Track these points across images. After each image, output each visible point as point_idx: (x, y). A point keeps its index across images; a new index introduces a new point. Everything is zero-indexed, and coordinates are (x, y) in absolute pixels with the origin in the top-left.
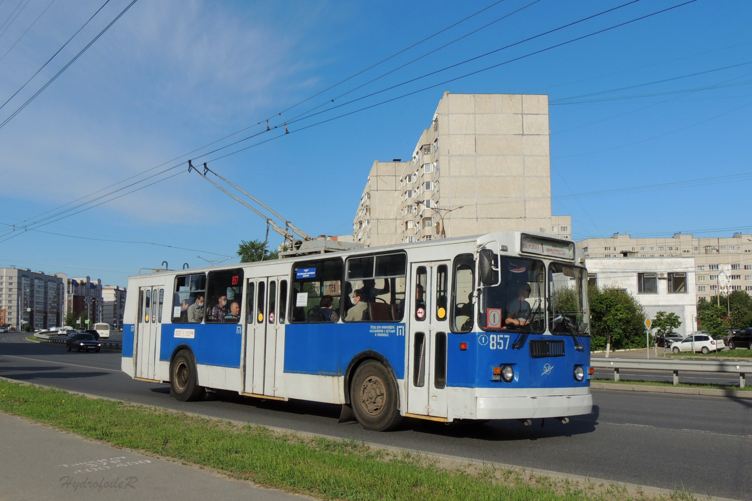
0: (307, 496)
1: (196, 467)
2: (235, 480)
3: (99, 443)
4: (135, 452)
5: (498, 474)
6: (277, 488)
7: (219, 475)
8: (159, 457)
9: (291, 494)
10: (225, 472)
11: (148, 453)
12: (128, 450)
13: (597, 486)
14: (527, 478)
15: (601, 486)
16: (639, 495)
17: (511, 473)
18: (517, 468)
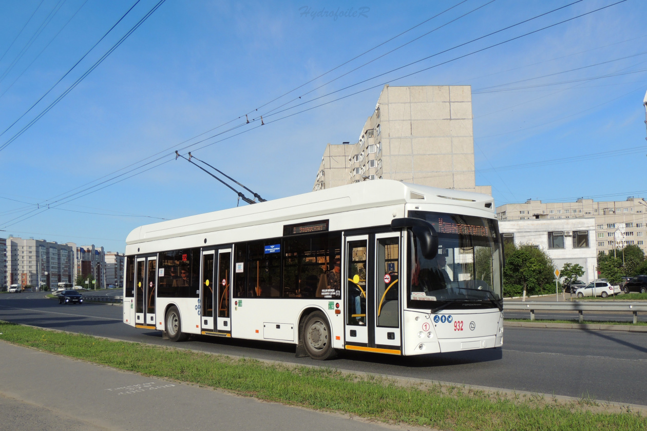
0: (300, 407)
1: (211, 389)
2: (243, 397)
3: (131, 373)
4: (160, 379)
5: (444, 390)
6: (276, 402)
7: (230, 394)
8: (180, 382)
9: (288, 406)
10: (233, 391)
11: (171, 379)
12: (155, 378)
13: (521, 396)
14: (466, 392)
15: (525, 396)
16: (553, 402)
17: (453, 388)
18: (459, 385)
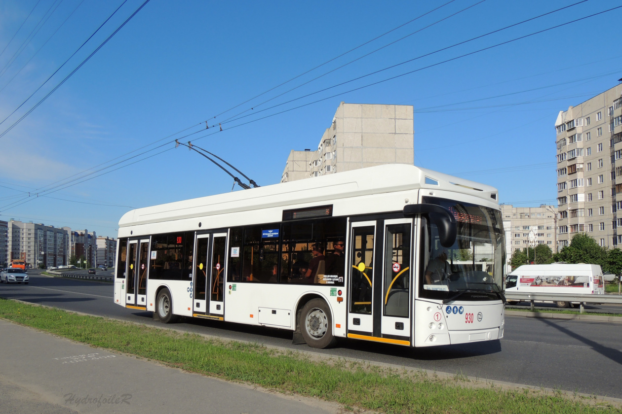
0: (216, 378)
1: (146, 360)
2: (170, 368)
3: (82, 344)
4: (106, 350)
5: (347, 365)
6: (197, 373)
7: (160, 365)
8: (121, 353)
9: (206, 376)
10: (164, 362)
11: (114, 351)
12: (101, 349)
13: (409, 373)
14: (365, 367)
15: (412, 372)
16: (434, 378)
17: (355, 363)
18: (360, 361)
